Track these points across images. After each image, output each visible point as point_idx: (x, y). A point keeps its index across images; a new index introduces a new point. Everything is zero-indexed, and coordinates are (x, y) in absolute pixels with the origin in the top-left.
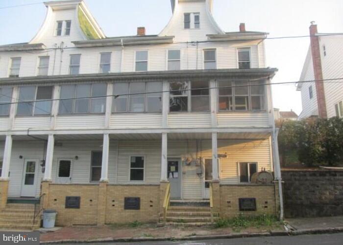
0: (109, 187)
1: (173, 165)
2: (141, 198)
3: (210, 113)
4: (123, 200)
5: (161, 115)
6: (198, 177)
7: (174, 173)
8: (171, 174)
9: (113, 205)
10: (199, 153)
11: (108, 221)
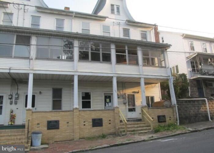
0: (80, 112)
1: (108, 98)
2: (103, 119)
3: (139, 66)
4: (91, 121)
5: (111, 65)
6: (124, 105)
7: (109, 103)
8: (107, 104)
9: (84, 125)
10: (124, 91)
11: (81, 136)
